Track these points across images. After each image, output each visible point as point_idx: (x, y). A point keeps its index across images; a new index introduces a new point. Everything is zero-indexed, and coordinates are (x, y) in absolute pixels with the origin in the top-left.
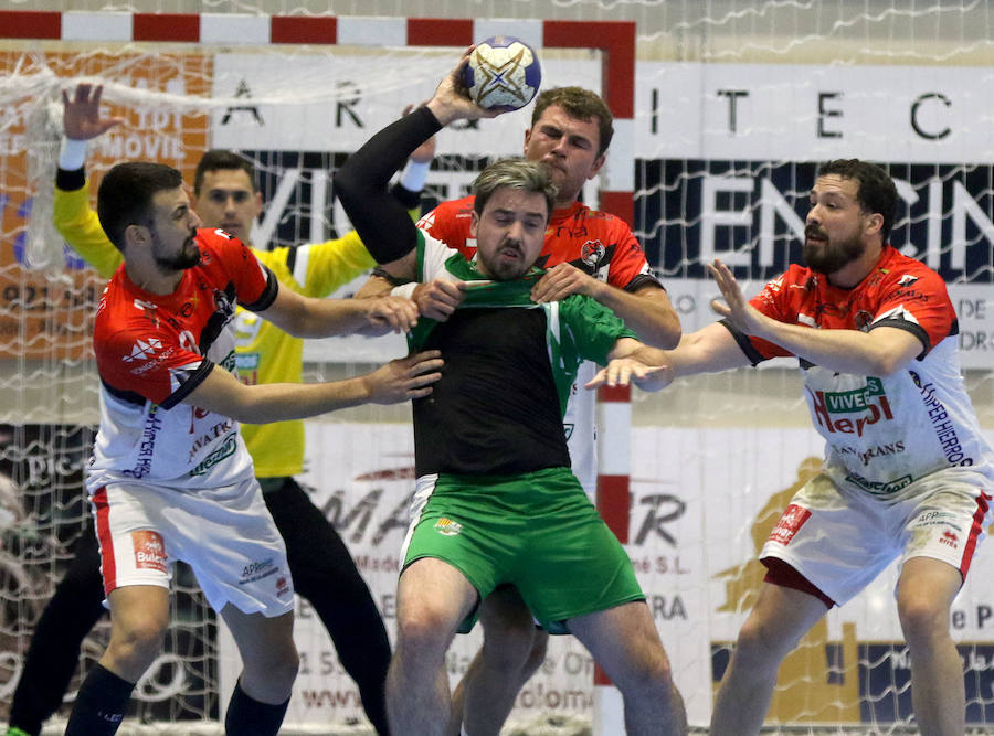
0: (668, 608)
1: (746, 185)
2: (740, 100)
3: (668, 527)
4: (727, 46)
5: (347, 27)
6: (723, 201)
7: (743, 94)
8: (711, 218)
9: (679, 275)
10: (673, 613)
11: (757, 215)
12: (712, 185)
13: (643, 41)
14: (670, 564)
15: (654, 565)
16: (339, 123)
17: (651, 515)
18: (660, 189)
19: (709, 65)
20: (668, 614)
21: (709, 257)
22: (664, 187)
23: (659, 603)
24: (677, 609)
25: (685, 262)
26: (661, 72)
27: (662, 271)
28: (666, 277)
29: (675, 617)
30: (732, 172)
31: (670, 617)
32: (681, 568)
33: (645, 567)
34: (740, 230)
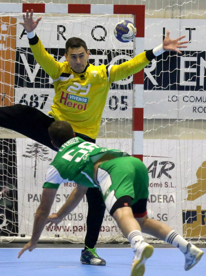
0: (168, 199)
1: (195, 59)
2: (192, 31)
3: (169, 172)
4: (187, 13)
5: (48, 7)
6: (187, 64)
7: (194, 29)
8: (183, 70)
10: (170, 200)
11: (199, 69)
12: (183, 59)
14: (170, 185)
15: (164, 185)
16: (58, 39)
17: (163, 168)
18: (162, 60)
19: (182, 20)
20: (168, 201)
21: (183, 83)
22: (163, 60)
23: (165, 197)
24: (171, 199)
25: (170, 85)
26: (162, 22)
27: (162, 88)
28: (164, 89)
29: (171, 202)
30: (185, 55)
31: (169, 202)
32: (172, 186)
33: (161, 185)
34: (193, 74)
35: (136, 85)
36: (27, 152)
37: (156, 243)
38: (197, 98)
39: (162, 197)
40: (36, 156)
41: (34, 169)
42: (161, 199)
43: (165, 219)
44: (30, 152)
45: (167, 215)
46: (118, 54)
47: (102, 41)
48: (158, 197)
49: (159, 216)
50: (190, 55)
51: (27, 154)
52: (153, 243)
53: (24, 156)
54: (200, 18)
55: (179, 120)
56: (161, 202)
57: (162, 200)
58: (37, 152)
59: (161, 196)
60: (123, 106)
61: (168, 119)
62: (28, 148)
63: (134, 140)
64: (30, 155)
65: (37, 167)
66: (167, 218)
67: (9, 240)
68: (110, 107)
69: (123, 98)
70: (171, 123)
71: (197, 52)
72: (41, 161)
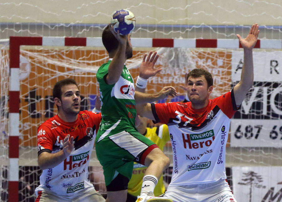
36: (243, 180)
40: (251, 184)
41: (249, 196)
44: (246, 180)
51: (243, 182)
53: (239, 183)
58: (252, 180)
62: (243, 176)
64: (245, 182)
65: (252, 194)
72: (256, 188)
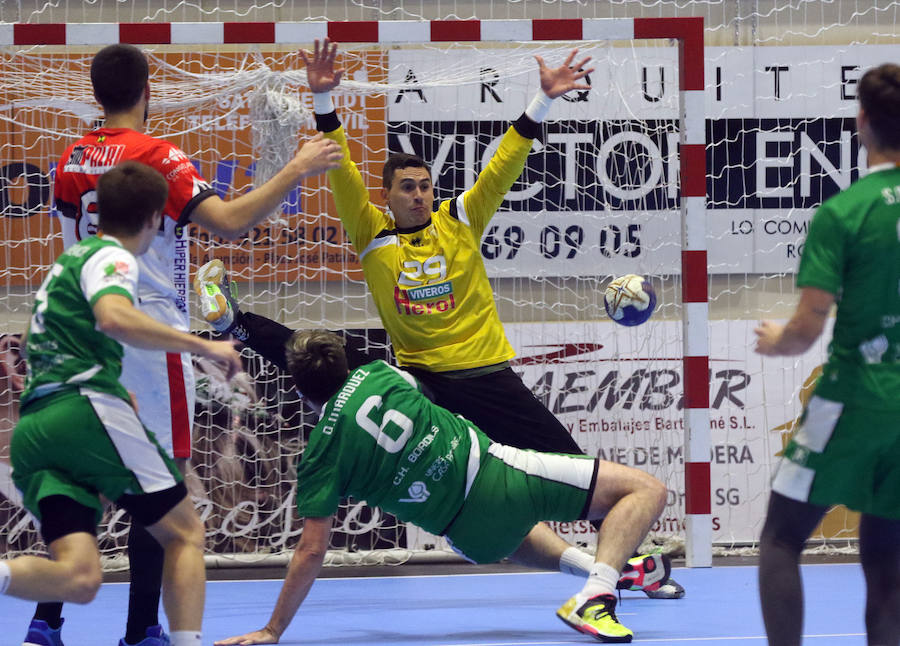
0: (739, 456)
1: (789, 137)
2: (782, 73)
3: (737, 394)
4: (772, 33)
5: (487, 28)
6: (772, 149)
7: (786, 69)
8: (763, 162)
9: (740, 206)
10: (743, 458)
11: (797, 159)
12: (763, 137)
13: (709, 31)
14: (740, 422)
15: (728, 423)
16: (483, 100)
17: (725, 384)
18: (724, 142)
19: (758, 48)
20: (739, 459)
21: (762, 191)
22: (727, 140)
23: (732, 451)
24: (746, 455)
25: (745, 196)
26: (723, 54)
27: (728, 203)
28: (731, 207)
29: (744, 461)
30: (778, 127)
31: (741, 461)
32: (748, 425)
33: (721, 424)
34: (785, 170)
35: (689, 198)
37: (728, 555)
38: (795, 224)
39: (724, 451)
42: (722, 454)
43: (734, 500)
45: (737, 490)
46: (616, 130)
47: (582, 101)
48: (717, 451)
49: (720, 492)
50: (791, 127)
52: (723, 556)
54: (811, 42)
55: (768, 275)
56: (723, 462)
57: (724, 458)
59: (722, 447)
60: (632, 247)
61: (726, 275)
63: (686, 323)
66: (737, 497)
67: (399, 559)
68: (602, 250)
69: (633, 228)
70: (750, 284)
71: (806, 121)
